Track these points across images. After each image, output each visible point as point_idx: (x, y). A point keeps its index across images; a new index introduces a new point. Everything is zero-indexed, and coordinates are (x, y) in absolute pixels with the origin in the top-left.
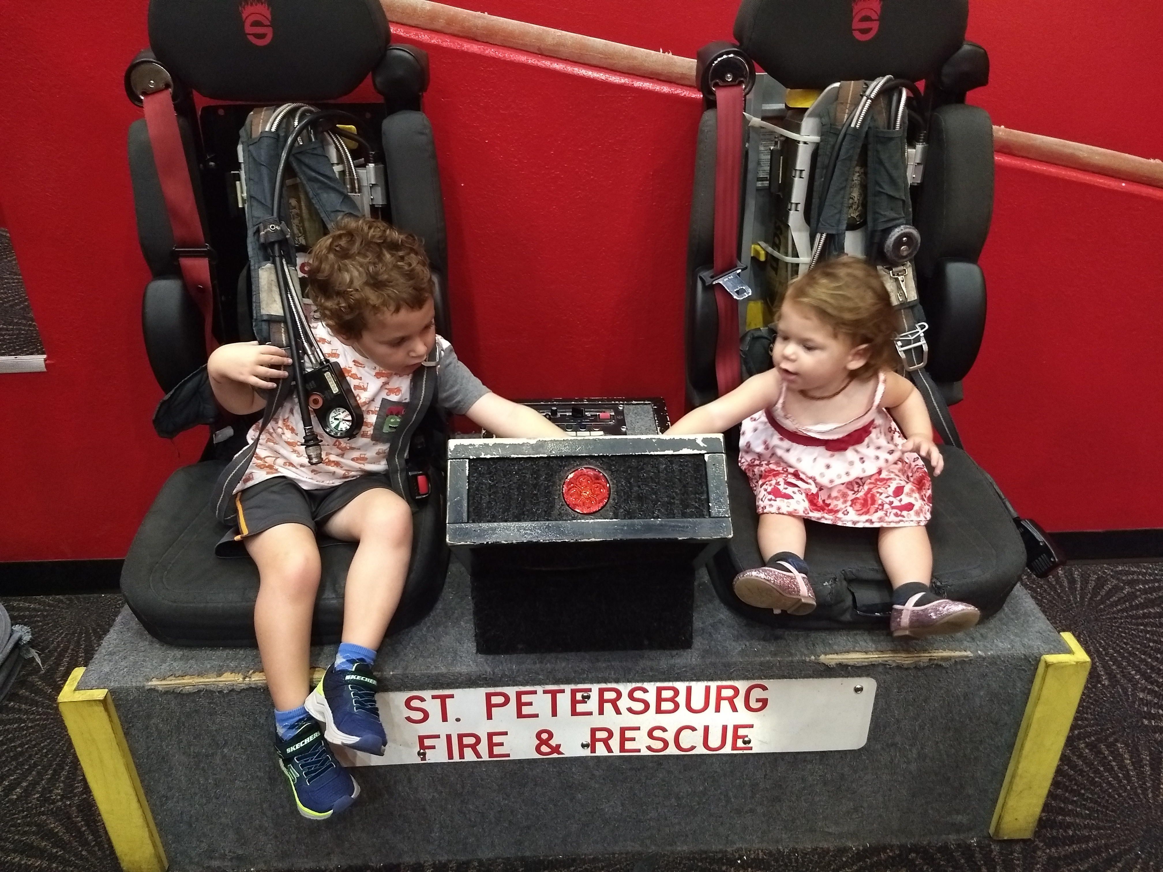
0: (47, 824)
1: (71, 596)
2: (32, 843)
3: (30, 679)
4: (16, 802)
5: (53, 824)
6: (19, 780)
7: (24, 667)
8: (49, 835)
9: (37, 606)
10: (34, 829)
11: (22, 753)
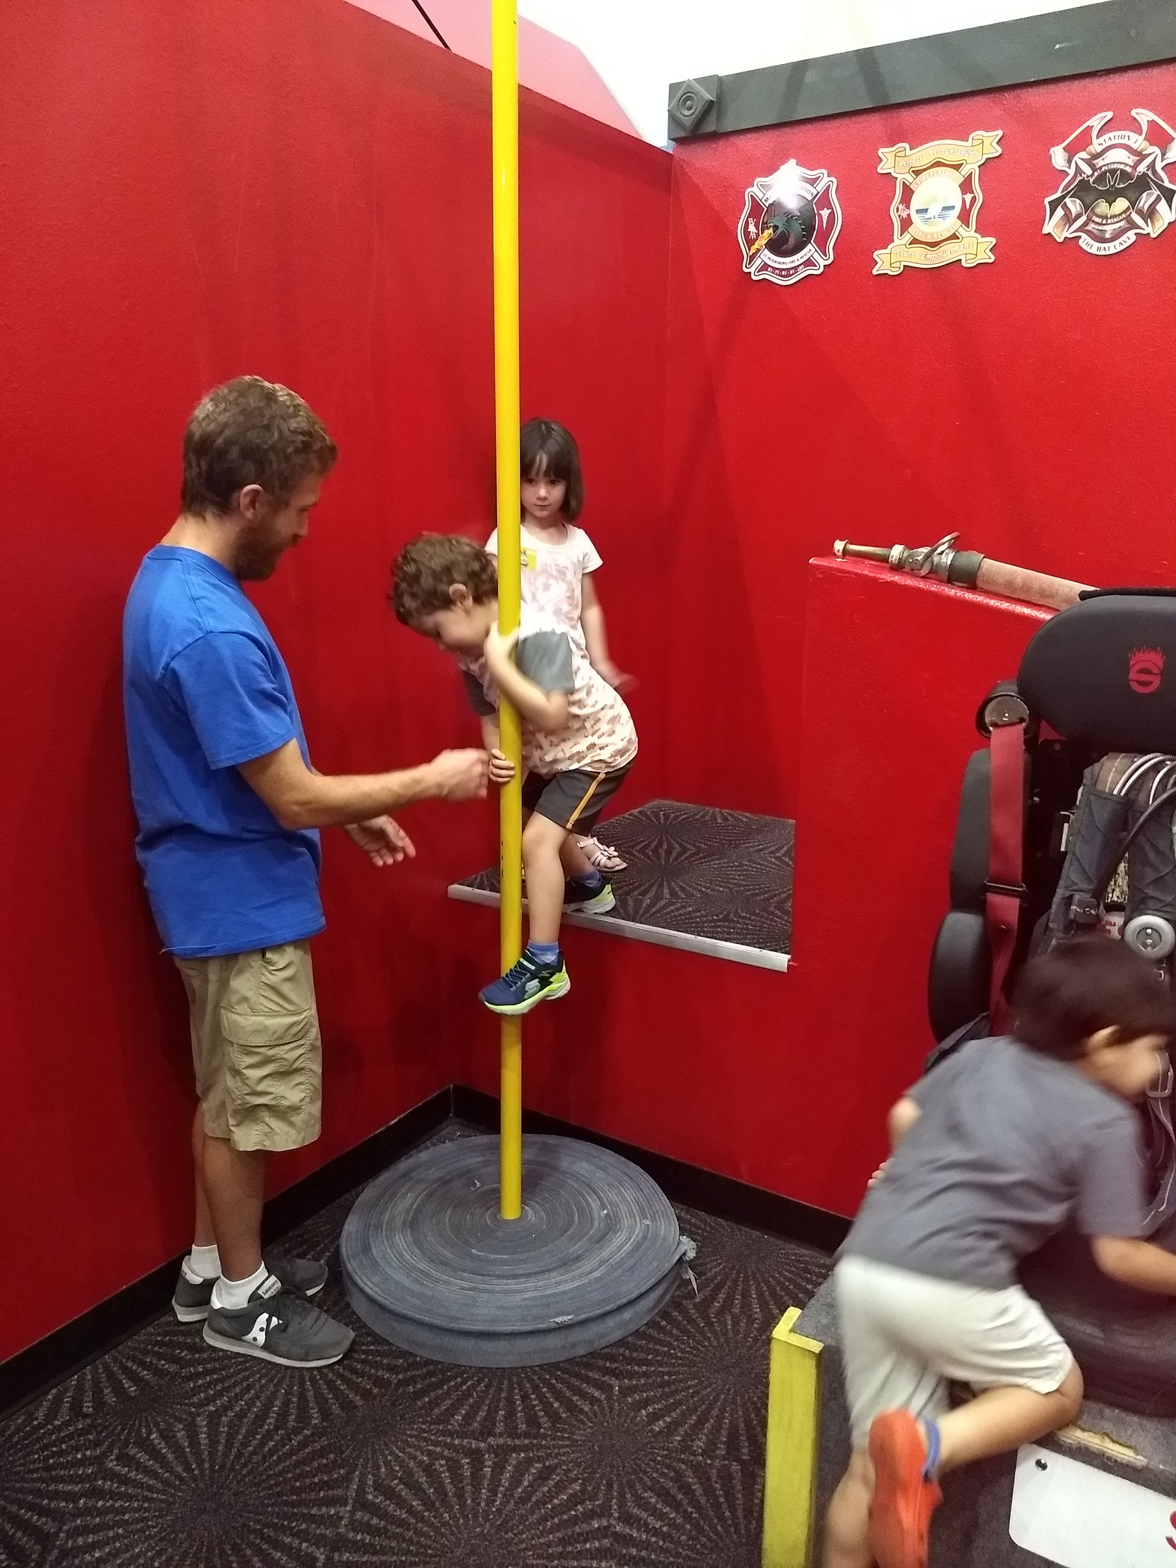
0: (685, 1476)
1: (733, 1224)
2: (669, 1489)
3: (684, 1302)
4: (657, 1435)
5: (690, 1478)
6: (664, 1412)
7: (679, 1287)
8: (686, 1489)
9: (699, 1223)
10: (672, 1474)
11: (668, 1384)
